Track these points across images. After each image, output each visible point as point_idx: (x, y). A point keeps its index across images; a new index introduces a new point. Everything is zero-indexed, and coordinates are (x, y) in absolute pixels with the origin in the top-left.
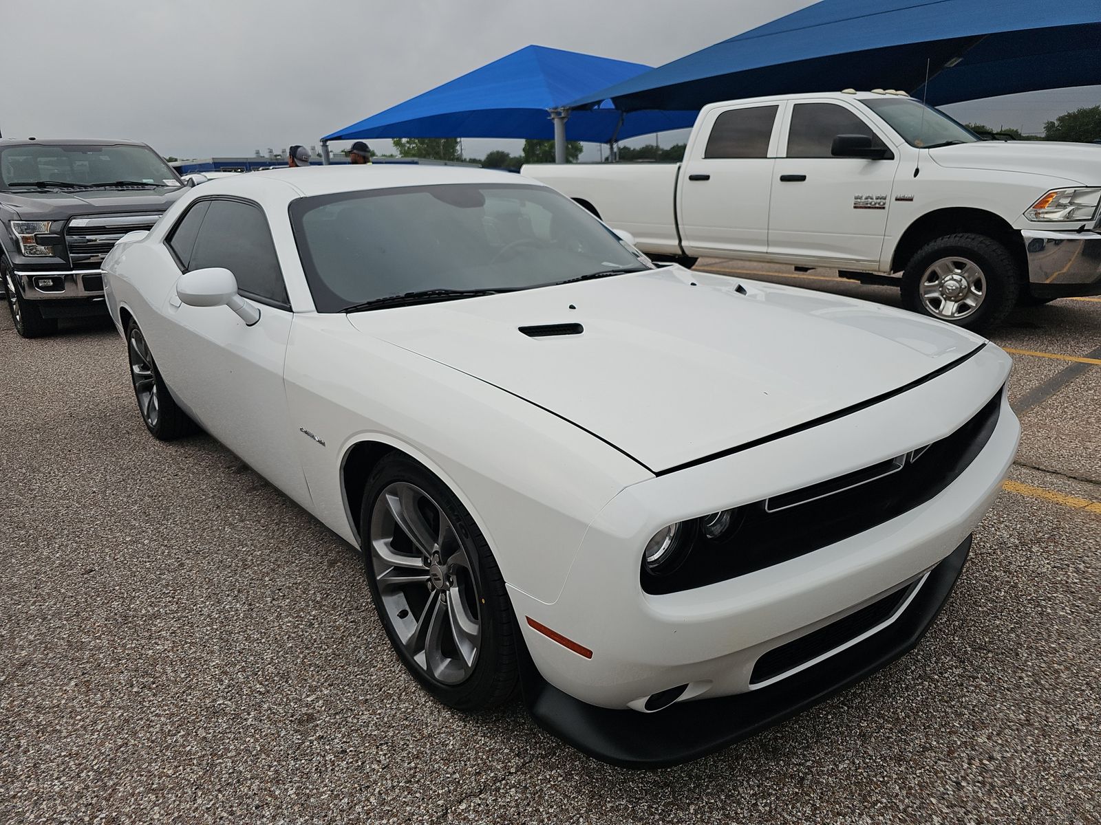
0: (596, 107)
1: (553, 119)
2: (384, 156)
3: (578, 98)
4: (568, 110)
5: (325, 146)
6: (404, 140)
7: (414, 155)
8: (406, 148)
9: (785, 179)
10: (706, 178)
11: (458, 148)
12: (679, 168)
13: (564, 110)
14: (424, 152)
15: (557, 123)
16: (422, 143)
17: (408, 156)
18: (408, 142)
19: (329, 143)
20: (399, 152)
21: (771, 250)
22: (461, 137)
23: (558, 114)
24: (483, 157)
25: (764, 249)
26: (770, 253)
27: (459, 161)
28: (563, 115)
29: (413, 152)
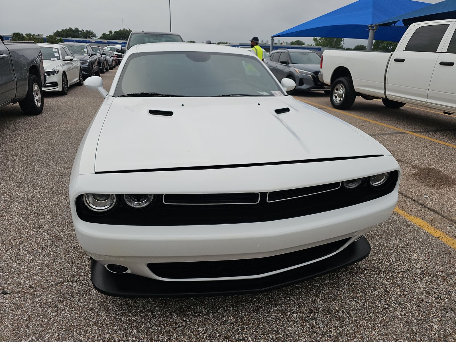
0: (393, 25)
1: (370, 30)
2: (308, 45)
3: (385, 20)
4: (377, 26)
5: (273, 40)
6: (318, 38)
7: (321, 45)
8: (318, 42)
9: (442, 64)
10: (403, 61)
11: (342, 43)
12: (392, 55)
13: (375, 26)
14: (326, 44)
15: (371, 32)
16: (326, 40)
17: (318, 46)
18: (320, 39)
19: (274, 38)
20: (315, 44)
21: (428, 101)
22: (344, 38)
23: (372, 27)
24: (353, 48)
25: (425, 100)
26: (428, 102)
27: (342, 48)
28: (374, 28)
29: (321, 44)
